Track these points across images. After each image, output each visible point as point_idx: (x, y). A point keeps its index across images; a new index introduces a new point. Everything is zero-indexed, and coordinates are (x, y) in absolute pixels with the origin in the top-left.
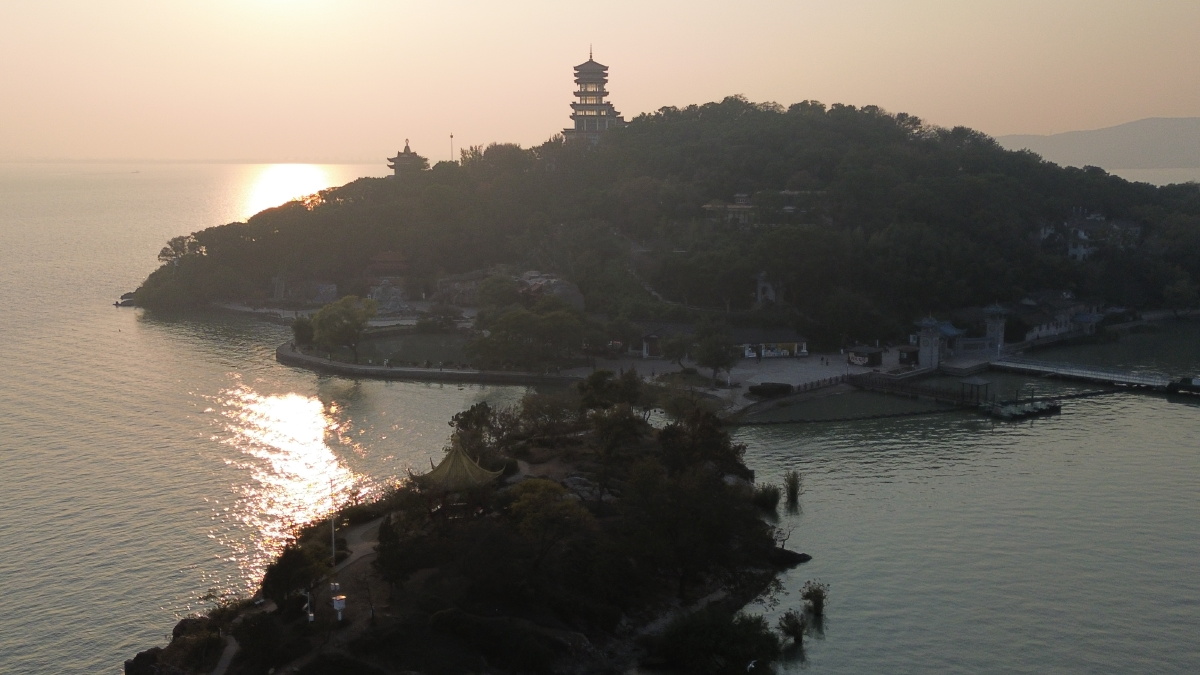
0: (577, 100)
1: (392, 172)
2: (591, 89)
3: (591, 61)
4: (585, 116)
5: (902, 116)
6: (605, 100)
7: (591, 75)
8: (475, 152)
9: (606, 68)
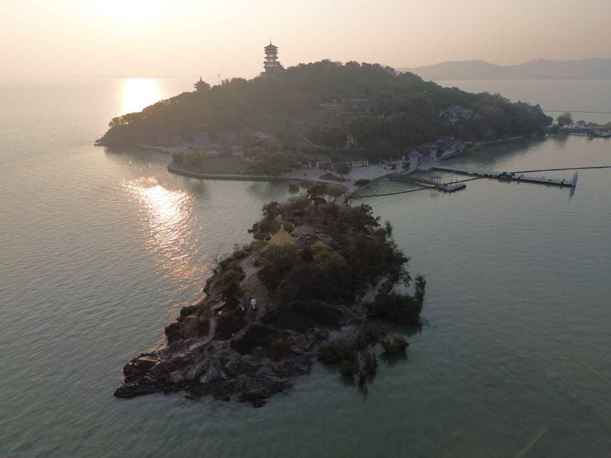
0: (266, 60)
1: (196, 90)
2: (271, 56)
3: (271, 45)
4: (269, 67)
5: (388, 68)
6: (277, 60)
7: (271, 50)
8: (227, 81)
9: (277, 48)
